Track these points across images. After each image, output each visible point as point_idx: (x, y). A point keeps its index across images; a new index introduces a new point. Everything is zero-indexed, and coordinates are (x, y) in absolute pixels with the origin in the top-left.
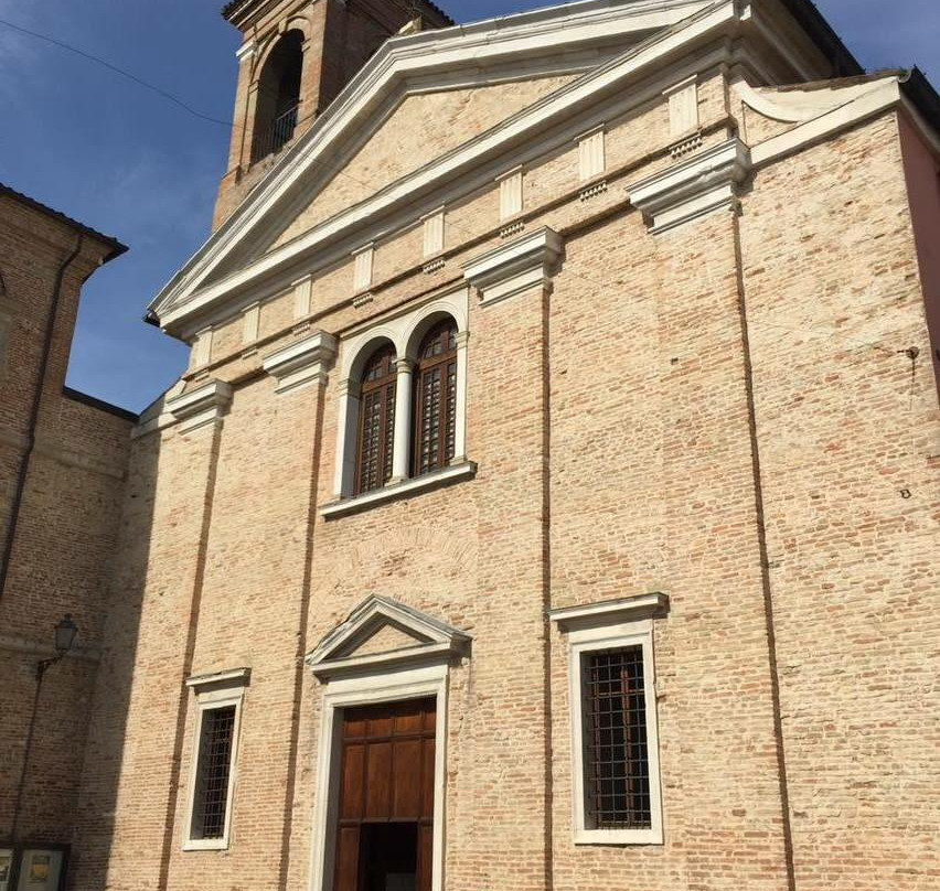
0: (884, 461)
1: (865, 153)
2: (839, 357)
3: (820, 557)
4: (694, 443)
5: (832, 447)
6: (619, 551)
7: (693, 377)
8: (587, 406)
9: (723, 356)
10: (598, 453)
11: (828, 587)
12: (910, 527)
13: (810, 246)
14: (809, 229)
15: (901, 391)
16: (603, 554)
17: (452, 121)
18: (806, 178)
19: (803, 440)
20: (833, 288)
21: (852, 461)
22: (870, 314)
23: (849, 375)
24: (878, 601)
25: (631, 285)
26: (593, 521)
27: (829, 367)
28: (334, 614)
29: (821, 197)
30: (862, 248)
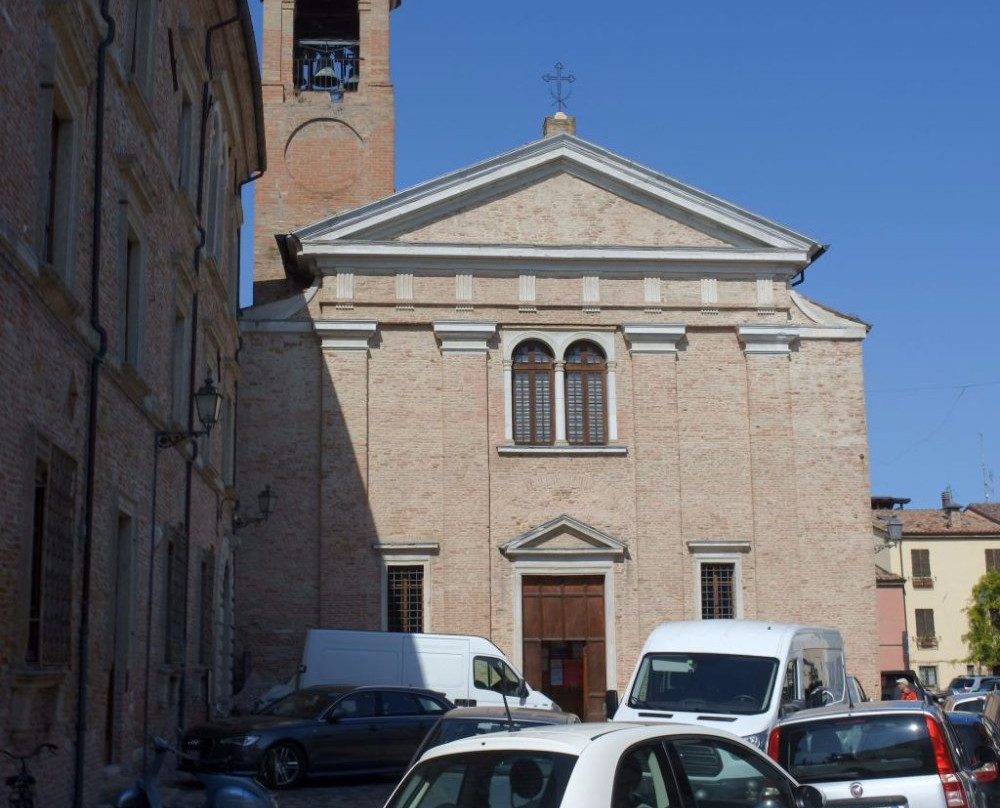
0: (848, 500)
1: (848, 355)
2: (832, 449)
3: (819, 536)
4: (767, 472)
5: (827, 489)
6: (722, 515)
7: (768, 439)
8: (702, 434)
9: (784, 433)
10: (710, 461)
11: (822, 549)
12: (856, 530)
13: (821, 390)
14: (822, 381)
15: (856, 471)
16: (712, 515)
17: (601, 210)
18: (822, 355)
19: (815, 482)
20: (831, 415)
21: (835, 497)
22: (846, 433)
23: (836, 458)
24: (842, 557)
25: (728, 373)
26: (706, 497)
27: (827, 452)
28: (514, 518)
29: (828, 368)
30: (844, 400)
